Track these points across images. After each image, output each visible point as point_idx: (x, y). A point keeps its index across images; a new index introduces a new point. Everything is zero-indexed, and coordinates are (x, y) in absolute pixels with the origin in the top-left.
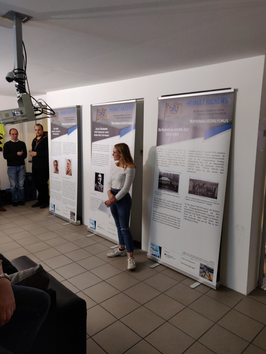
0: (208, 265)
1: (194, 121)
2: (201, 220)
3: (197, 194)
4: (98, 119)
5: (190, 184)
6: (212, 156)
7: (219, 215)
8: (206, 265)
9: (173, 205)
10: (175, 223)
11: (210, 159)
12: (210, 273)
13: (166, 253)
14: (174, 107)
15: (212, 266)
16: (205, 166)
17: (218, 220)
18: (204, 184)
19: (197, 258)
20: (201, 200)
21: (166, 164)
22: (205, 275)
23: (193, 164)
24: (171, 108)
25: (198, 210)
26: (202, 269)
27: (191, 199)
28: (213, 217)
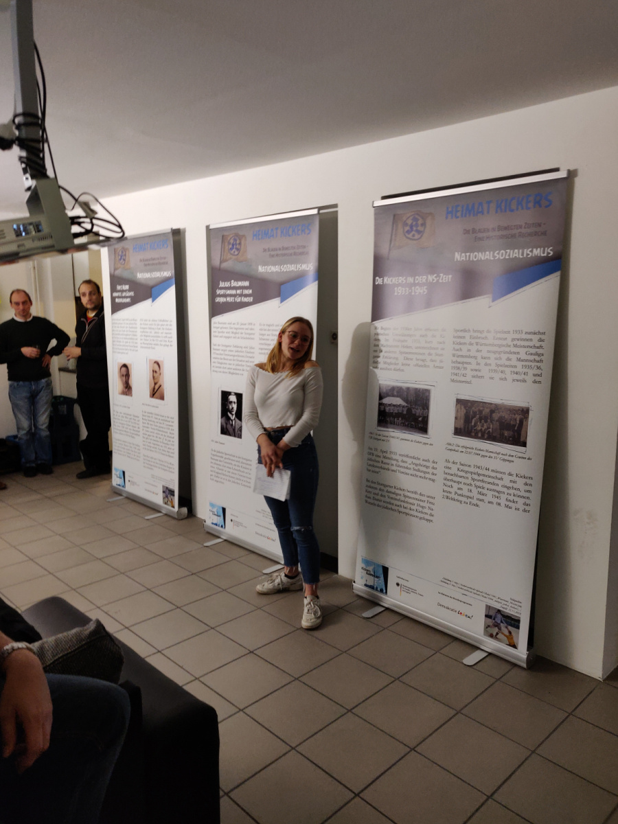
0: (506, 609)
1: (466, 256)
2: (486, 499)
3: (476, 437)
4: (226, 261)
5: (457, 411)
6: (513, 340)
7: (531, 485)
8: (501, 609)
9: (416, 465)
10: (421, 509)
11: (508, 349)
12: (510, 627)
13: (400, 582)
14: (414, 223)
15: (516, 610)
16: (493, 367)
17: (528, 498)
18: (492, 412)
19: (478, 593)
20: (487, 451)
21: (395, 364)
22: (497, 634)
23: (463, 363)
24: (406, 225)
25: (479, 475)
26: (489, 620)
27: (460, 449)
28: (516, 492)
